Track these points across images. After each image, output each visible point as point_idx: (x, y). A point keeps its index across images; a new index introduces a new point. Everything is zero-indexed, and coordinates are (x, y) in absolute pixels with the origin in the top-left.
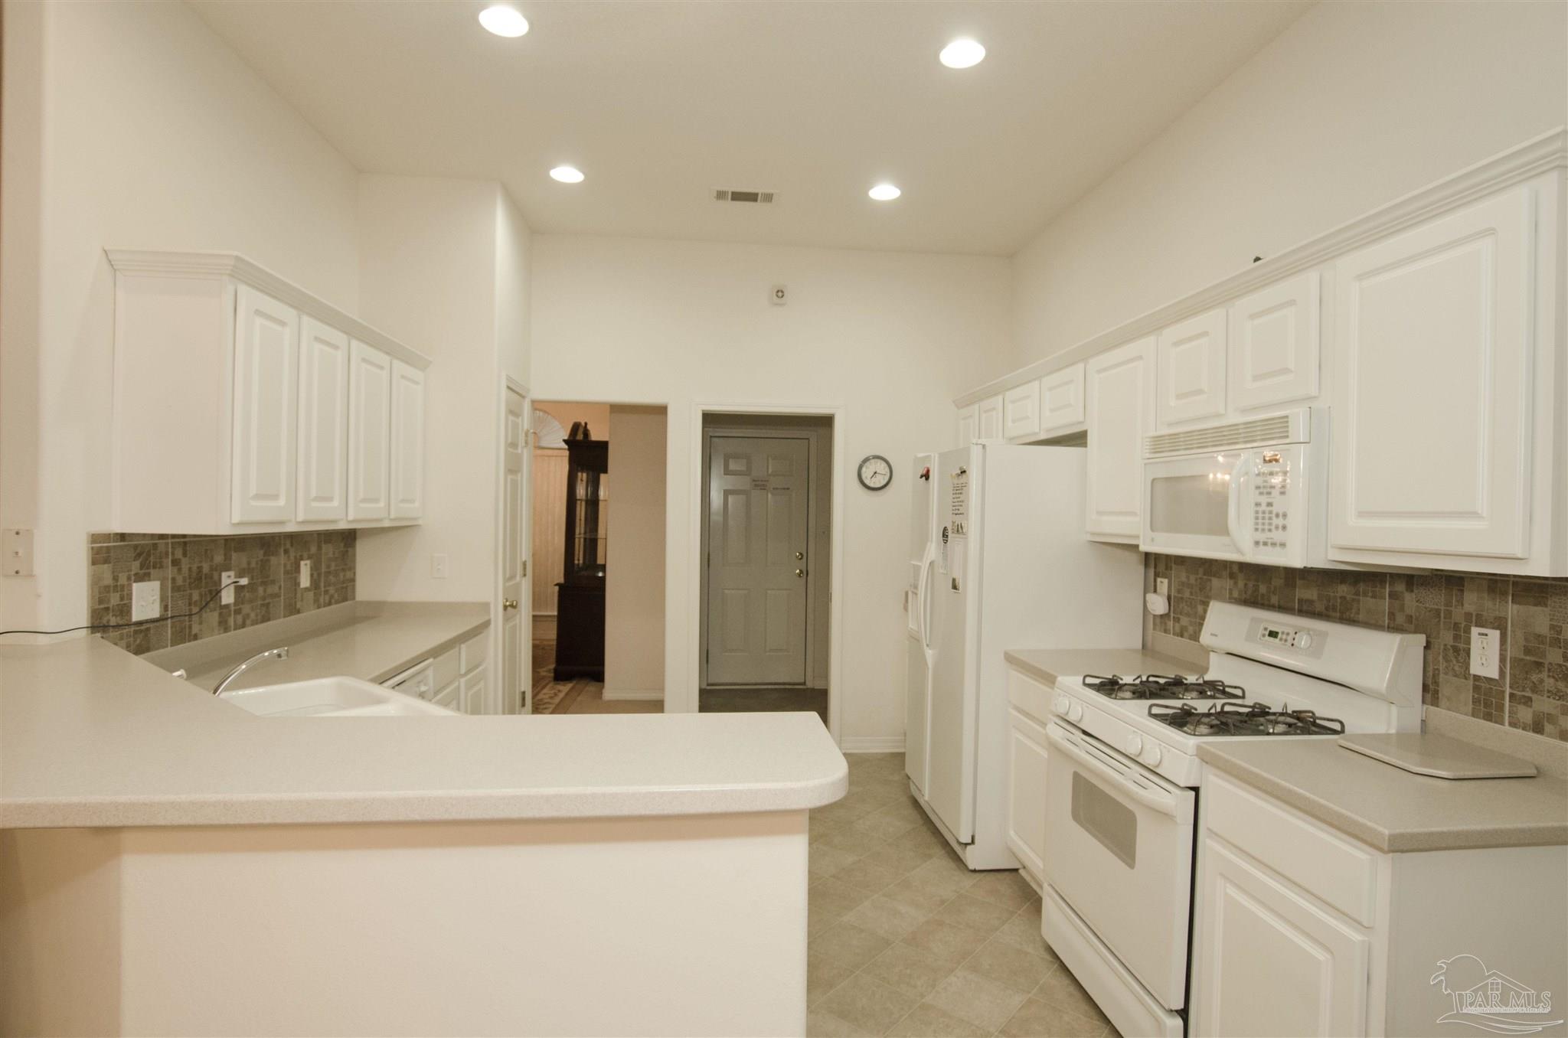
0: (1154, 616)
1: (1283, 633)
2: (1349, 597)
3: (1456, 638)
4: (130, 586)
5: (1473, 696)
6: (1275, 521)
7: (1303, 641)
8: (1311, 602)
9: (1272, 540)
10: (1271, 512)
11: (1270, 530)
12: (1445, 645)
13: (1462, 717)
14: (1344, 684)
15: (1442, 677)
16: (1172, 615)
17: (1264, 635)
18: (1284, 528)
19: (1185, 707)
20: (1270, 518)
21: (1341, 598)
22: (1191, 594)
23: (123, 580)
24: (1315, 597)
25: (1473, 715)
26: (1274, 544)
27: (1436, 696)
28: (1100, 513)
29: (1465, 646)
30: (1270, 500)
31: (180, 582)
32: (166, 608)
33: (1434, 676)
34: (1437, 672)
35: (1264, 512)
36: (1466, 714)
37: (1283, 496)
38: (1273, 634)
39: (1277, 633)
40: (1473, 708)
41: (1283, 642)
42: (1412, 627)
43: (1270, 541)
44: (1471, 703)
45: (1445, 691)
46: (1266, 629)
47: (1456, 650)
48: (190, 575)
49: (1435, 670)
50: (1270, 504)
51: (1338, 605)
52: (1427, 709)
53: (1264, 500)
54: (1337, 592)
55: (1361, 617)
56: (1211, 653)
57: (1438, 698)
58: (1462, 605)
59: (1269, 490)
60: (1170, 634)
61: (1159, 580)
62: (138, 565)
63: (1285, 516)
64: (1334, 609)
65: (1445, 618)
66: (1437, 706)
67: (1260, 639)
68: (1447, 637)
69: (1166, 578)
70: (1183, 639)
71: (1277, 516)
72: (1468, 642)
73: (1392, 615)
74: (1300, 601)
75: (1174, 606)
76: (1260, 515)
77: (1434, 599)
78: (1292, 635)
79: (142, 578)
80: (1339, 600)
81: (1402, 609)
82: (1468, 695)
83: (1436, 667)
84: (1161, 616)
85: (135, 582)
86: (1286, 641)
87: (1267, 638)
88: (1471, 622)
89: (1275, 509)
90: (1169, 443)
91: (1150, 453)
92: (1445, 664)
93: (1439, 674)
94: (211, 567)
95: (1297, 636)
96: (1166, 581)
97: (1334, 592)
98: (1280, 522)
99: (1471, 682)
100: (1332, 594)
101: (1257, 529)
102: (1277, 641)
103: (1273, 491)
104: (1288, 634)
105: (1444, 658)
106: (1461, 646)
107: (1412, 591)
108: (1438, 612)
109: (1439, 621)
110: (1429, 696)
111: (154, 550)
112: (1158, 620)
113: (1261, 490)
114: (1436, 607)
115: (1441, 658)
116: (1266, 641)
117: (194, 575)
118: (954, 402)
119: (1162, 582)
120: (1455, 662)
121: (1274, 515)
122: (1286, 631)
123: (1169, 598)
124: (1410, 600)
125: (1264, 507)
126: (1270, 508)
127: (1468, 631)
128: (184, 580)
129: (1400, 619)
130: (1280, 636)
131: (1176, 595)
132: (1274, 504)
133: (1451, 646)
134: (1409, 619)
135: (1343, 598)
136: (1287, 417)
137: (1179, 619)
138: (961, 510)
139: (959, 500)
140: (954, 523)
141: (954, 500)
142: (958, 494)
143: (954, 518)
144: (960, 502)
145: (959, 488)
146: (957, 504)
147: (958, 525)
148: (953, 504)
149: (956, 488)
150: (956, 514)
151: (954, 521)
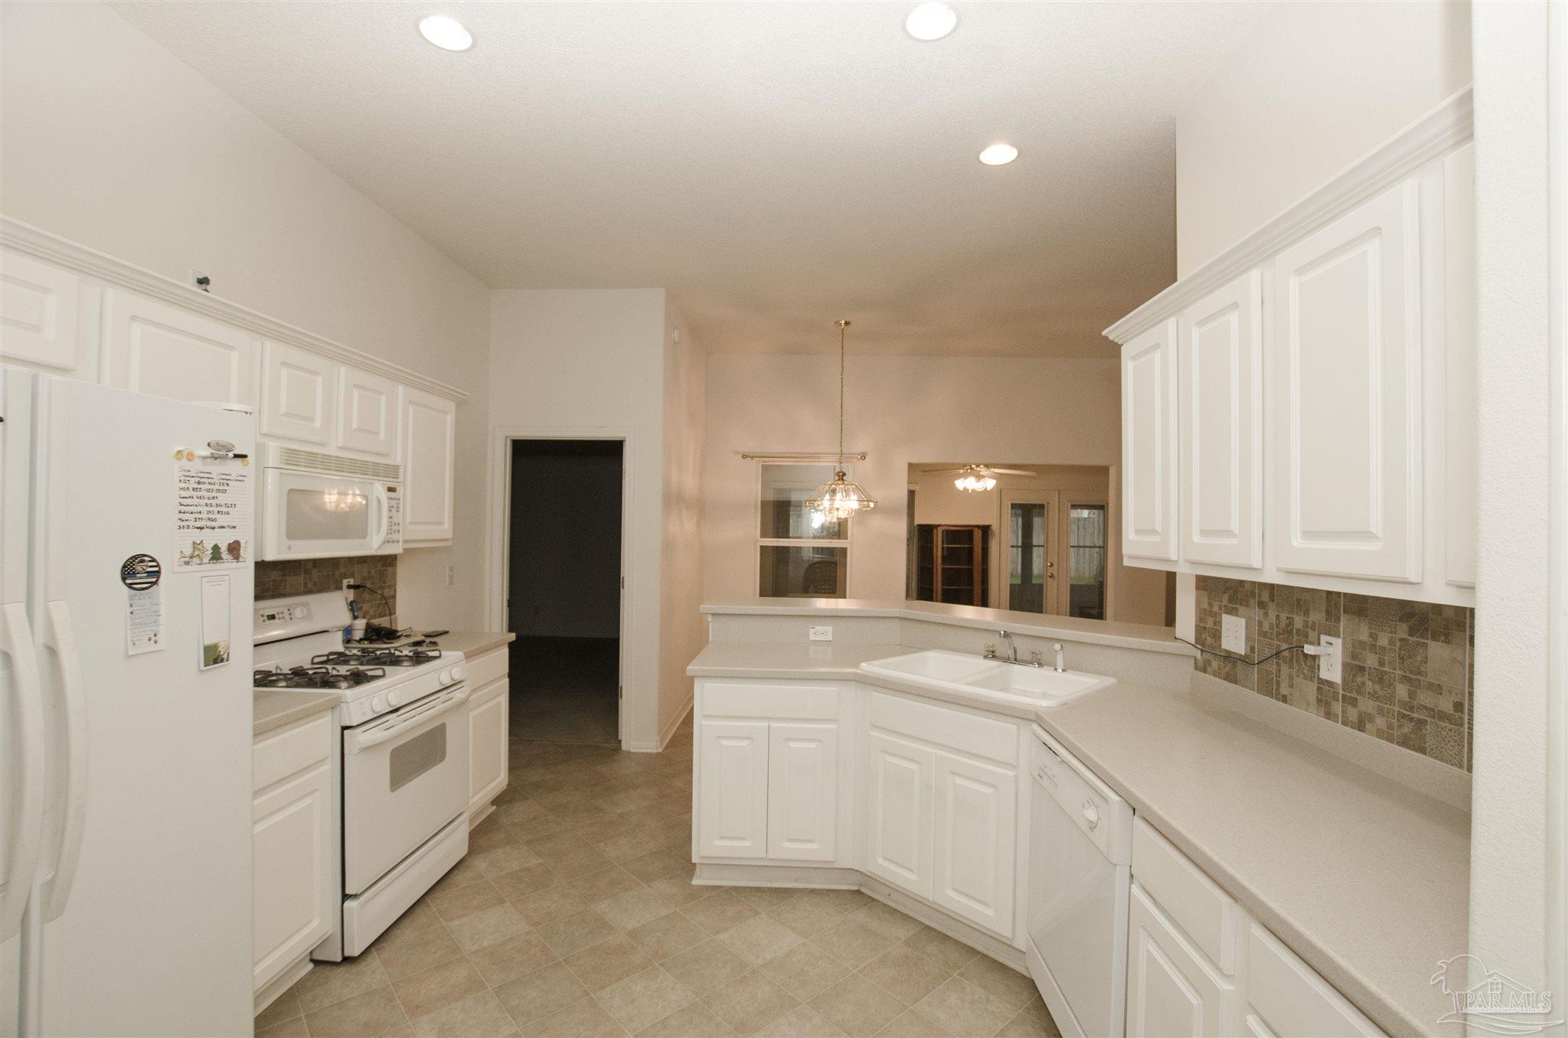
1: (279, 613)
4: (1220, 615)
7: (298, 612)
17: (264, 621)
23: (1216, 609)
26: (393, 542)
31: (1266, 627)
32: (1252, 649)
38: (272, 617)
39: (275, 615)
41: (278, 621)
48: (1278, 625)
62: (1227, 598)
64: (268, 590)
71: (395, 524)
78: (287, 612)
79: (1232, 611)
85: (1224, 613)
86: (283, 618)
94: (1306, 623)
95: (291, 612)
104: (283, 613)
111: (1240, 587)
117: (1283, 625)
122: (281, 611)
128: (1271, 627)
130: (277, 617)
138: (222, 520)
139: (214, 502)
140: (197, 544)
141: (185, 501)
142: (208, 490)
143: (198, 536)
144: (217, 505)
145: (211, 481)
146: (204, 509)
147: (216, 548)
148: (183, 509)
149: (197, 479)
150: (201, 528)
151: (198, 542)
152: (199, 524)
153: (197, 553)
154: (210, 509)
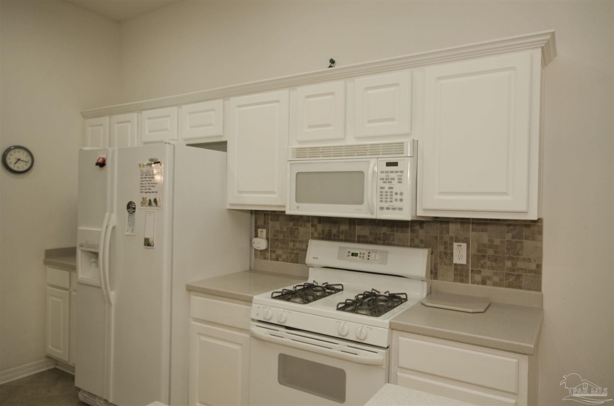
0: (256, 250)
1: (361, 253)
2: (388, 233)
3: (446, 248)
5: (454, 273)
6: (394, 197)
7: (375, 257)
8: (365, 237)
9: (393, 207)
10: (391, 192)
11: (391, 201)
12: (440, 252)
13: (449, 283)
14: (403, 276)
15: (439, 266)
16: (270, 249)
17: (349, 256)
18: (401, 200)
19: (348, 301)
20: (391, 195)
21: (383, 233)
22: (284, 237)
24: (368, 234)
25: (454, 281)
26: (394, 209)
27: (436, 275)
28: (240, 192)
29: (450, 251)
30: (391, 186)
33: (435, 266)
34: (436, 264)
35: (386, 192)
36: (451, 281)
37: (400, 184)
38: (354, 255)
39: (357, 254)
40: (454, 278)
41: (362, 258)
42: (423, 245)
43: (391, 207)
44: (453, 276)
45: (440, 272)
46: (349, 252)
47: (446, 254)
49: (435, 263)
50: (390, 188)
51: (382, 237)
52: (432, 281)
53: (387, 186)
54: (381, 231)
55: (395, 242)
56: (310, 268)
57: (437, 276)
58: (448, 233)
59: (390, 180)
60: (268, 260)
61: (259, 230)
63: (401, 194)
65: (440, 240)
66: (437, 279)
67: (347, 257)
68: (441, 248)
69: (265, 229)
70: (278, 262)
71: (396, 194)
72: (452, 249)
73: (412, 240)
74: (359, 236)
75: (271, 244)
76: (384, 194)
77: (434, 230)
78: (367, 254)
80: (382, 235)
81: (417, 237)
82: (451, 273)
83: (436, 262)
84: (261, 251)
86: (363, 257)
87: (351, 257)
88: (453, 241)
89: (394, 191)
90: (309, 152)
91: (293, 157)
92: (440, 260)
93: (437, 265)
95: (370, 254)
96: (264, 231)
97: (379, 231)
98: (399, 197)
99: (453, 266)
100: (378, 232)
101: (381, 201)
102: (358, 258)
103: (393, 181)
104: (364, 254)
105: (440, 257)
106: (448, 251)
107: (423, 228)
108: (436, 238)
109: (437, 241)
110: (433, 275)
112: (259, 253)
113: (385, 180)
114: (435, 235)
115: (438, 258)
116: (351, 258)
118: (81, 113)
119: (262, 231)
120: (445, 259)
121: (394, 194)
122: (362, 252)
123: (267, 239)
124: (421, 233)
125: (387, 189)
126: (391, 190)
127: (452, 245)
129: (417, 241)
130: (359, 255)
131: (273, 237)
132: (394, 188)
133: (444, 252)
134: (422, 241)
135: (384, 234)
136: (403, 143)
137: (274, 252)
138: (153, 189)
139: (150, 182)
140: (144, 199)
141: (143, 182)
142: (149, 178)
143: (144, 195)
144: (152, 183)
145: (150, 174)
146: (147, 185)
147: (150, 200)
148: (142, 185)
149: (145, 174)
150: (146, 193)
151: (145, 198)
152: (146, 191)
153: (144, 202)
154: (149, 185)
